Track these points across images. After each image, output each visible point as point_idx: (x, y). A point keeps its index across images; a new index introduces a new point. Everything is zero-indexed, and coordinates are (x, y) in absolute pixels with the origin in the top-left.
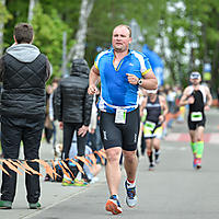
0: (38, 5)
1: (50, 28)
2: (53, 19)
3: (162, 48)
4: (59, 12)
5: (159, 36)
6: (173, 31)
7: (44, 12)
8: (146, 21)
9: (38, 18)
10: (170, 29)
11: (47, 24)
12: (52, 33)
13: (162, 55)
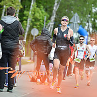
0: (35, 3)
1: (39, 14)
3: (88, 27)
5: (88, 22)
7: (37, 7)
8: (82, 14)
9: (34, 9)
10: (93, 19)
11: (38, 12)
12: (40, 16)
13: (88, 31)
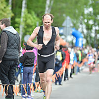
0: (26, 9)
2: (32, 16)
4: (35, 13)
6: (88, 22)
9: (26, 15)
11: (29, 18)
12: (32, 22)
